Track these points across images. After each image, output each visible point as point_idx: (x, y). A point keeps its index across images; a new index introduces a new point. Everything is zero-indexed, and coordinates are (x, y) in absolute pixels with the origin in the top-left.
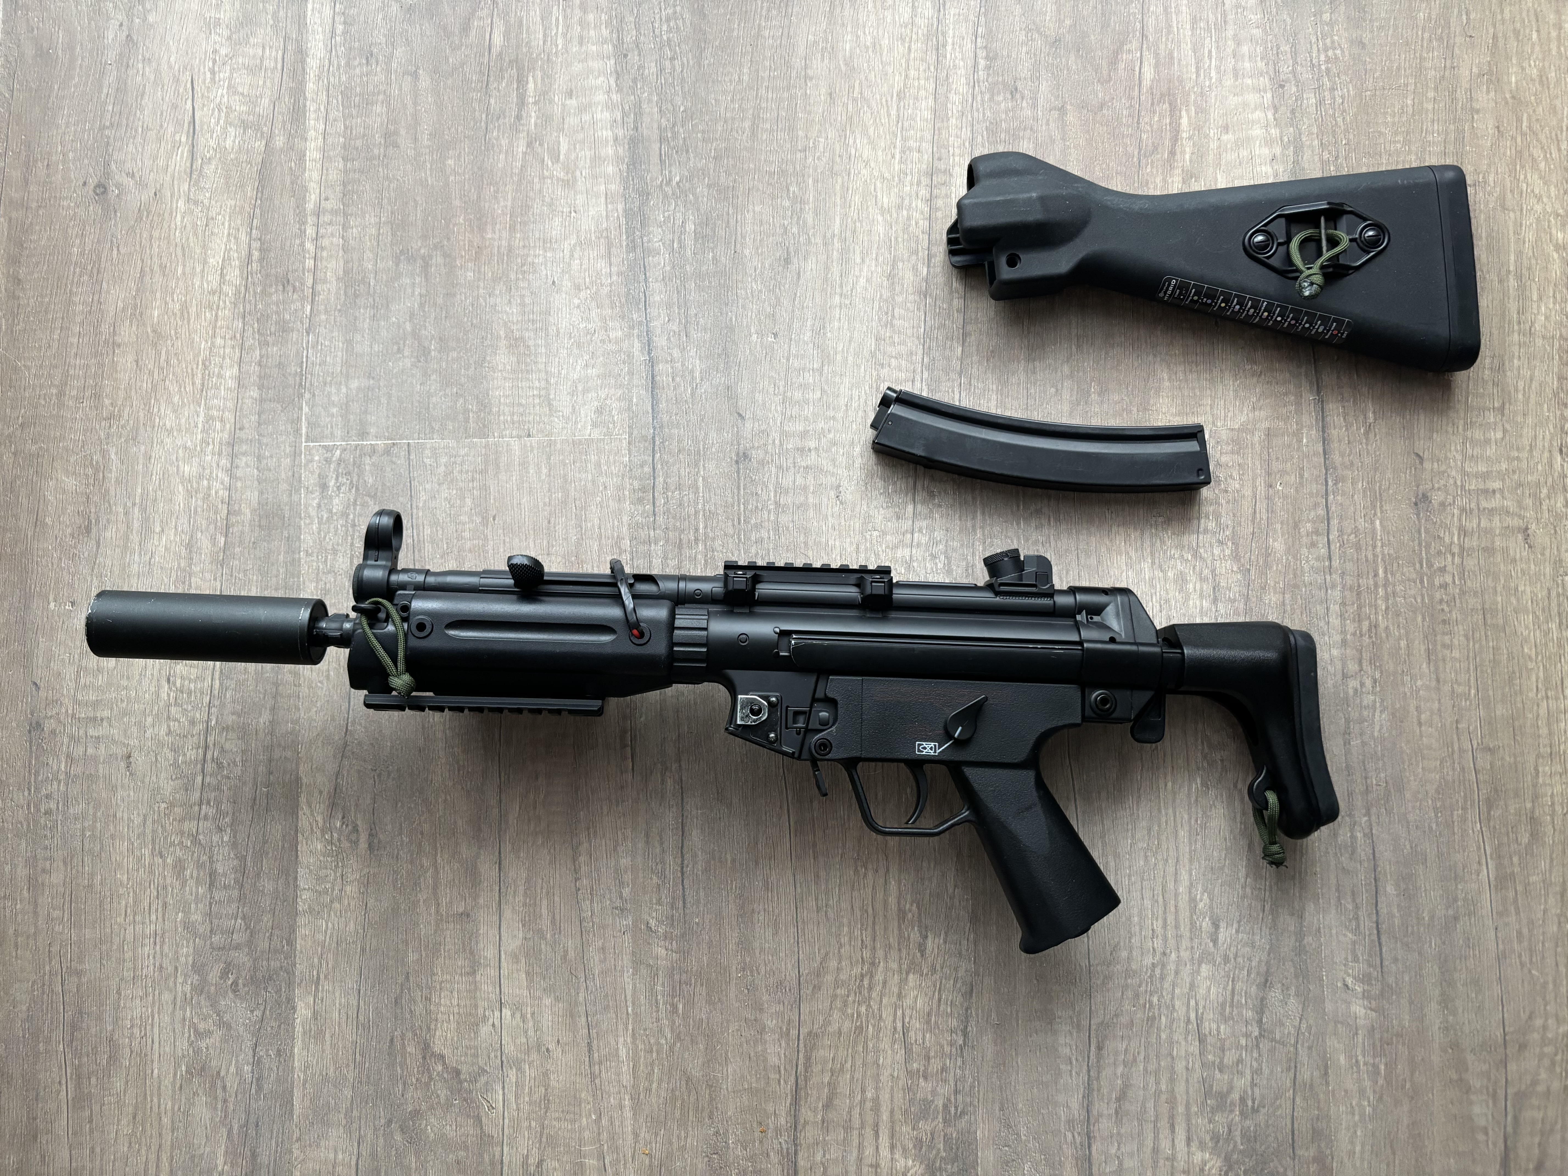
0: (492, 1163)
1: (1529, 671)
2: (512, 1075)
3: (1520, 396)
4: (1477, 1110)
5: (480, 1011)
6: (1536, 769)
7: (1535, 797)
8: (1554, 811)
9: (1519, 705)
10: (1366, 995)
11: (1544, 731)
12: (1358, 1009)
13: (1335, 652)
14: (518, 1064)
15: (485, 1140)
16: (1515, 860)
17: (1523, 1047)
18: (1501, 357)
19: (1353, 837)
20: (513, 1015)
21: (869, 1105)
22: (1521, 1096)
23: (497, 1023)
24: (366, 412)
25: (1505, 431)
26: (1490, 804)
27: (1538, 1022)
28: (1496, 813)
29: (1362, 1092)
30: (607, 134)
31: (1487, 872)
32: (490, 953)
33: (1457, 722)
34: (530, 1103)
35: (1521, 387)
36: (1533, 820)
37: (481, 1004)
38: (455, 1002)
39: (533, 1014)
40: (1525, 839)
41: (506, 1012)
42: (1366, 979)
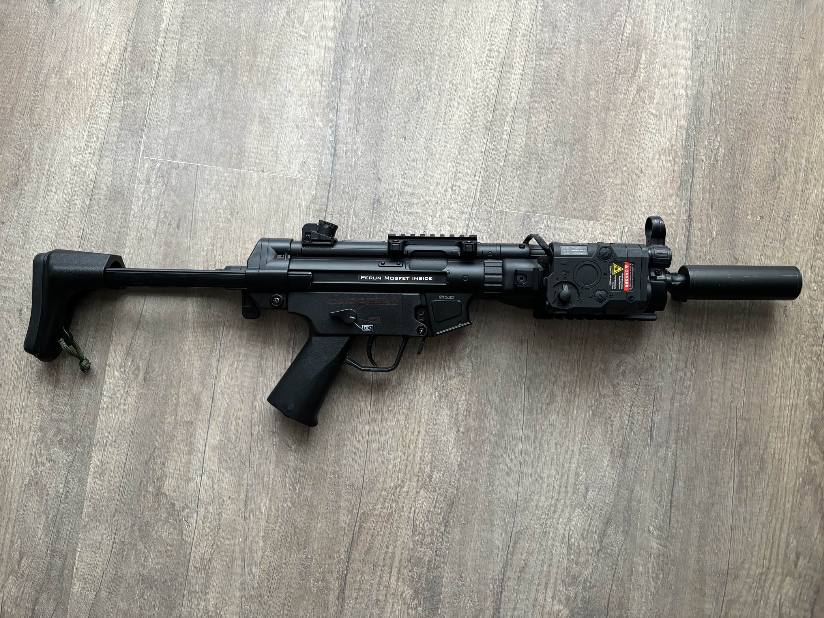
0: (185, 555)
1: (774, 381)
2: (203, 511)
3: (795, 235)
4: (707, 606)
5: (191, 475)
6: (769, 434)
7: (766, 448)
8: (774, 457)
9: (766, 398)
10: (659, 537)
11: (776, 414)
12: (653, 544)
13: (674, 356)
14: (206, 505)
15: (183, 542)
16: (749, 479)
17: (736, 577)
18: (789, 213)
19: (666, 454)
20: (208, 480)
21: (389, 555)
22: (731, 603)
23: (199, 482)
24: (177, 145)
25: (784, 253)
26: (741, 447)
27: (747, 566)
28: (743, 453)
29: (648, 587)
30: (331, 14)
31: (734, 483)
32: (201, 445)
33: (731, 402)
34: (210, 527)
35: (796, 231)
36: (762, 459)
37: (191, 471)
38: (178, 468)
39: (218, 480)
40: (756, 468)
41: (205, 478)
42: (660, 528)
